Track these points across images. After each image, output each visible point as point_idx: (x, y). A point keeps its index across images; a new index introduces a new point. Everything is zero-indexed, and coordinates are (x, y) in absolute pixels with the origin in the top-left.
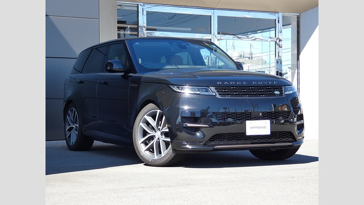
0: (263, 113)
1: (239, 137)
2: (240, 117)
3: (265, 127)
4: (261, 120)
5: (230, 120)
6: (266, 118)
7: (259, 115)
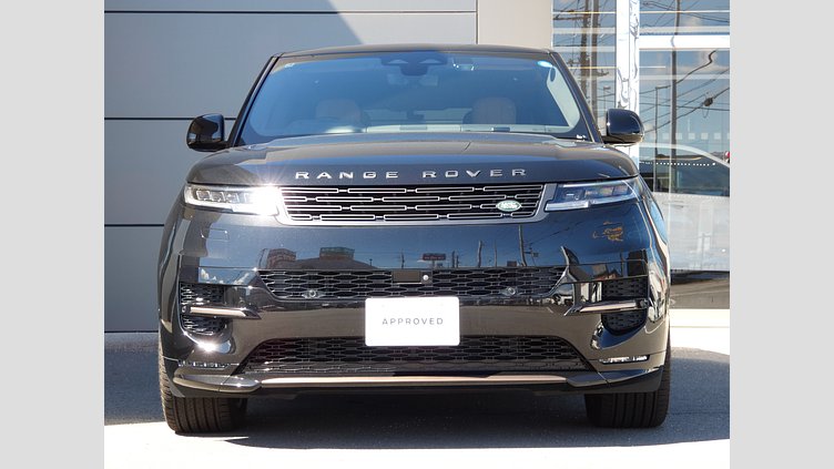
0: (435, 274)
1: (348, 353)
2: (348, 286)
3: (440, 321)
4: (429, 295)
5: (311, 294)
6: (450, 289)
7: (420, 279)
